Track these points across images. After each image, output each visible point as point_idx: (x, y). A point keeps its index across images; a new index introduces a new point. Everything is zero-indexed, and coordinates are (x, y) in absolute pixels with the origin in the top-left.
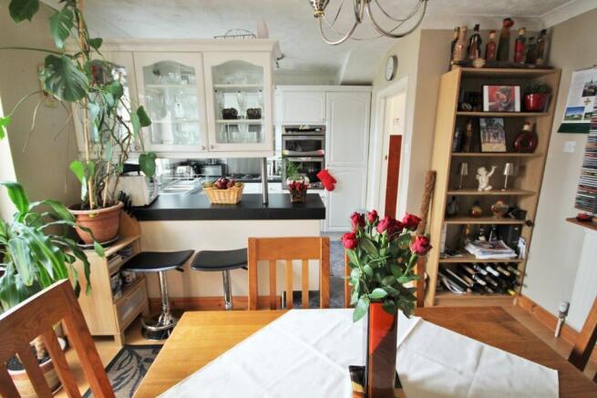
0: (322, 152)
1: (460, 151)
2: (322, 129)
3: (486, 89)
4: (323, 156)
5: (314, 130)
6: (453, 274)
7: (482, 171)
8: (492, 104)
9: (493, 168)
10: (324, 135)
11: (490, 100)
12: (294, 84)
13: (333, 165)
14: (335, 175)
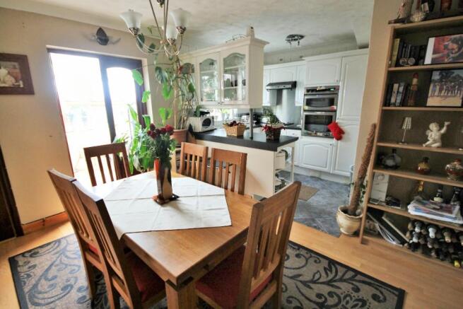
0: (335, 107)
1: (403, 106)
2: (336, 88)
3: (432, 41)
4: (335, 111)
5: (329, 90)
6: (398, 231)
7: (433, 126)
8: (435, 56)
9: (446, 123)
10: (337, 94)
11: (435, 52)
12: (320, 54)
13: (343, 119)
14: (344, 128)
